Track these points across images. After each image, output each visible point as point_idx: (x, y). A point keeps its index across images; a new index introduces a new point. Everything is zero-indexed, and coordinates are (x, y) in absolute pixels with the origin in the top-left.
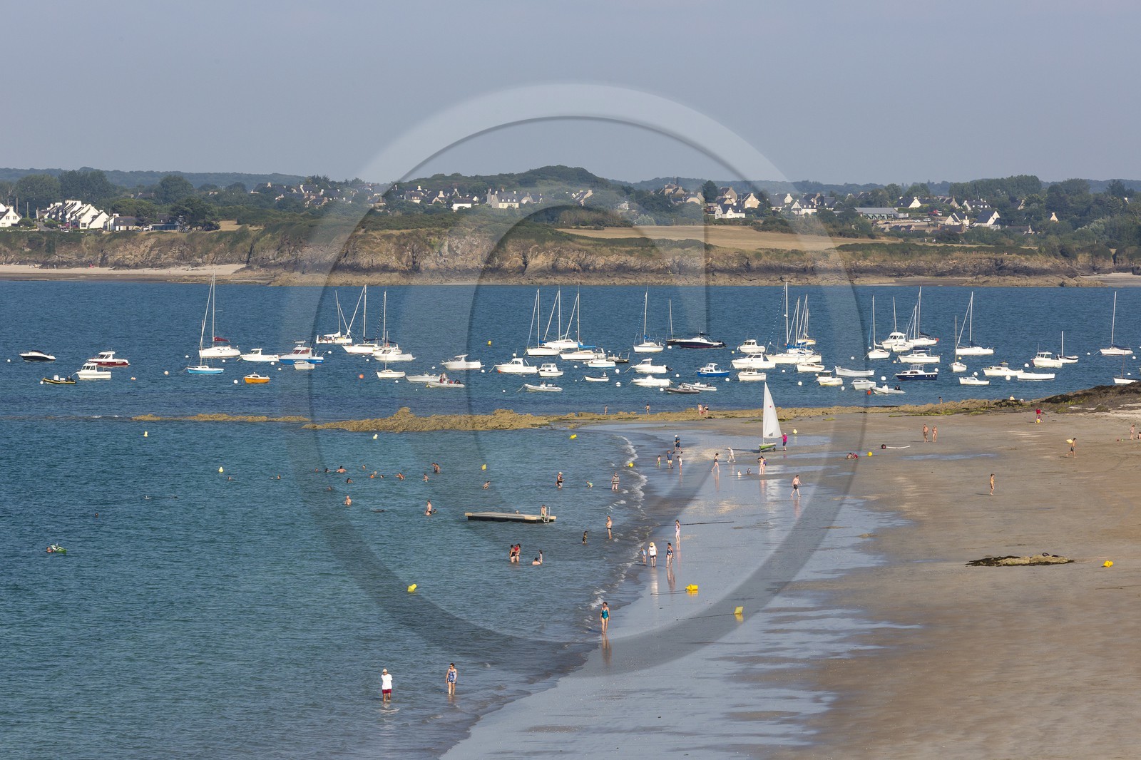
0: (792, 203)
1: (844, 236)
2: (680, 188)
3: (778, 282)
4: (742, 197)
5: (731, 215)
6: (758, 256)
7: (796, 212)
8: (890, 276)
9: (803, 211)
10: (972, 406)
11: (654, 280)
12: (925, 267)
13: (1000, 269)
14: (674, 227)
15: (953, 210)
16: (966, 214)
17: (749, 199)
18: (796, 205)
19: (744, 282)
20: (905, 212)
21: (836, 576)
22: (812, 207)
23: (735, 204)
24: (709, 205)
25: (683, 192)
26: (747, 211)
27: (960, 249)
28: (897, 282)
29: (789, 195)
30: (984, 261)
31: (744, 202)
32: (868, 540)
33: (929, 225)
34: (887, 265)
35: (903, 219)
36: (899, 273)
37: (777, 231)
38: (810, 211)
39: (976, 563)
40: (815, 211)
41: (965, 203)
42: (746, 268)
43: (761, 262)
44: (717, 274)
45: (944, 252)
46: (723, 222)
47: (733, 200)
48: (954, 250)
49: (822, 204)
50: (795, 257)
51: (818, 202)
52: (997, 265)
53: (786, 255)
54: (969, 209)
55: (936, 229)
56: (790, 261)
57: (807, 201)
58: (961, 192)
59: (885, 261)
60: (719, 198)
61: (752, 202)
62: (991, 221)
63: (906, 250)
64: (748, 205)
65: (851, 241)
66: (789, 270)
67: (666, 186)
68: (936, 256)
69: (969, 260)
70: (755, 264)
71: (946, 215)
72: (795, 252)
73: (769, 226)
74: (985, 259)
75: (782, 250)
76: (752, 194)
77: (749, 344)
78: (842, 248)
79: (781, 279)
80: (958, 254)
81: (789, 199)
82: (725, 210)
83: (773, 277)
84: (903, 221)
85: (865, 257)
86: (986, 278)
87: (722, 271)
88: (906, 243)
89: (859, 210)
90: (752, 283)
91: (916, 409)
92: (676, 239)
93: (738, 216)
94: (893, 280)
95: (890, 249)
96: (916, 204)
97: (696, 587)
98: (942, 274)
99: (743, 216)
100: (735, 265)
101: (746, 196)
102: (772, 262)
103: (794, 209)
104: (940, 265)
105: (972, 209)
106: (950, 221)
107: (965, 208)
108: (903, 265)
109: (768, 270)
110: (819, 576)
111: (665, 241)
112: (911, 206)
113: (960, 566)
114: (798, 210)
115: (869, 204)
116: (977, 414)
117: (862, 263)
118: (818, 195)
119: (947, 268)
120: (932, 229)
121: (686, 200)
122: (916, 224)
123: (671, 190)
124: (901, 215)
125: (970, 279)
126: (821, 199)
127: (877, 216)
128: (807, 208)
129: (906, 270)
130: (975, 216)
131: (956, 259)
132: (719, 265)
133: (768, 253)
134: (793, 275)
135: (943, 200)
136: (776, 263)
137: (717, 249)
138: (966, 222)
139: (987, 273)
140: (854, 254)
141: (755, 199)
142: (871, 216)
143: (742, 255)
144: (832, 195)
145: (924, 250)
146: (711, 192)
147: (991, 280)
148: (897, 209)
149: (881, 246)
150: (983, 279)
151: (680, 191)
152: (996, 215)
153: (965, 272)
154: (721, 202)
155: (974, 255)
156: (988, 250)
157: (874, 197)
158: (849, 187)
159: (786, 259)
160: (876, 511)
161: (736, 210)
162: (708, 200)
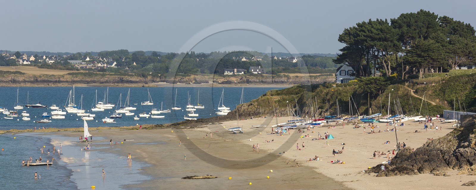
0: (46, 59)
1: (68, 70)
2: (8, 54)
3: (47, 85)
4: (29, 57)
5: (25, 63)
6: (40, 77)
7: (47, 62)
8: (85, 84)
9: (50, 62)
10: (147, 127)
11: (5, 85)
12: (97, 80)
13: (122, 81)
14: (10, 67)
15: (100, 61)
16: (105, 63)
17: (31, 58)
19: (36, 85)
20: (84, 62)
22: (53, 60)
23: (27, 59)
24: (18, 59)
26: (31, 62)
27: (108, 74)
29: (44, 56)
30: (116, 78)
32: (141, 171)
33: (93, 66)
34: (83, 80)
35: (84, 64)
36: (88, 82)
37: (46, 68)
38: (52, 62)
39: (185, 178)
41: (105, 59)
42: (36, 81)
43: (41, 79)
44: (27, 83)
45: (103, 75)
46: (23, 65)
48: (106, 75)
49: (56, 59)
50: (53, 77)
51: (54, 58)
53: (50, 76)
54: (106, 61)
55: (95, 67)
56: (51, 78)
57: (50, 58)
58: (104, 55)
59: (83, 78)
60: (21, 57)
62: (114, 65)
63: (90, 75)
65: (71, 72)
66: (51, 82)
67: (3, 53)
68: (100, 77)
69: (111, 78)
70: (39, 79)
71: (98, 63)
72: (53, 75)
73: (43, 66)
75: (48, 75)
76: (32, 56)
77: (54, 106)
78: (69, 74)
79: (48, 84)
80: (108, 76)
82: (23, 61)
83: (45, 84)
85: (76, 77)
86: (118, 84)
88: (90, 73)
89: (69, 61)
90: (38, 86)
91: (128, 128)
92: (12, 71)
93: (28, 63)
94: (86, 85)
95: (85, 74)
96: (88, 59)
97: (94, 187)
98: (102, 83)
100: (32, 80)
102: (45, 79)
104: (102, 80)
106: (100, 65)
107: (104, 61)
108: (89, 80)
109: (44, 81)
111: (8, 71)
112: (86, 60)
113: (180, 179)
115: (72, 59)
116: (150, 129)
117: (75, 79)
118: (55, 56)
119: (104, 81)
121: (10, 58)
122: (89, 66)
124: (83, 63)
125: (112, 84)
127: (75, 63)
128: (51, 60)
129: (90, 81)
130: (108, 63)
131: (107, 78)
132: (27, 80)
133: (43, 76)
135: (97, 58)
137: (26, 74)
138: (105, 65)
139: (118, 82)
140: (73, 76)
141: (33, 58)
142: (73, 63)
143: (35, 76)
144: (59, 56)
145: (96, 75)
146: (18, 55)
148: (81, 61)
149: (82, 73)
150: (116, 84)
152: (115, 63)
153: (110, 82)
155: (113, 76)
156: (118, 75)
157: (74, 57)
158: (66, 54)
160: (137, 161)
161: (27, 61)
162: (17, 58)
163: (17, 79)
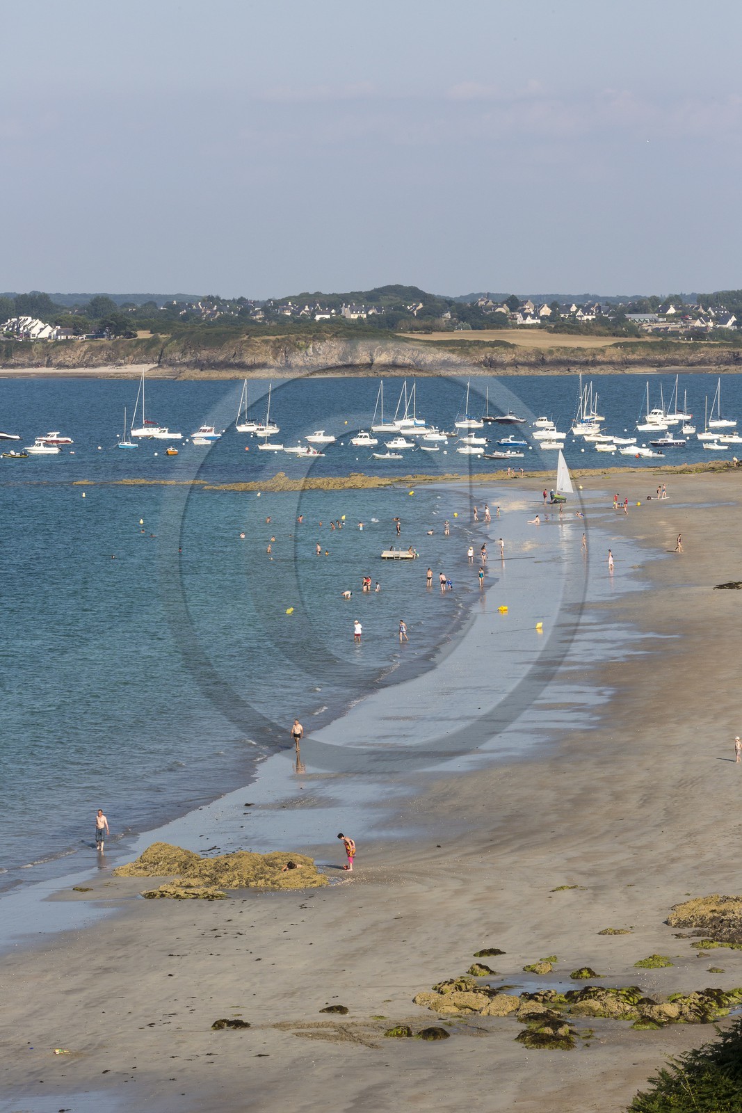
0: (577, 311)
1: (617, 336)
2: (490, 301)
3: (567, 372)
4: (538, 307)
5: (529, 321)
6: (551, 352)
7: (579, 318)
8: (653, 367)
9: (585, 318)
10: (717, 466)
11: (471, 372)
12: (679, 359)
13: (737, 360)
14: (486, 331)
15: (700, 315)
16: (711, 318)
17: (543, 309)
18: (580, 313)
19: (540, 373)
20: (663, 317)
21: (613, 598)
22: (592, 315)
23: (533, 313)
24: (513, 313)
25: (492, 304)
26: (542, 318)
27: (706, 345)
28: (658, 371)
29: (574, 305)
30: (724, 354)
31: (539, 311)
32: (638, 570)
33: (682, 327)
34: (650, 358)
35: (662, 322)
36: (660, 364)
37: (565, 333)
38: (590, 318)
39: (721, 587)
40: (594, 317)
41: (710, 309)
42: (541, 362)
43: (553, 357)
44: (519, 367)
45: (694, 348)
46: (523, 326)
47: (531, 310)
48: (701, 346)
49: (600, 312)
50: (580, 353)
51: (596, 310)
52: (734, 357)
53: (573, 352)
54: (713, 314)
55: (687, 329)
56: (576, 356)
57: (587, 310)
58: (707, 301)
59: (648, 355)
60: (520, 308)
61: (546, 311)
62: (730, 323)
63: (664, 346)
64: (542, 313)
65: (622, 340)
66: (575, 363)
67: (479, 300)
68: (688, 351)
69: (713, 353)
70: (548, 358)
71: (695, 319)
72: (579, 349)
73: (559, 329)
74: (725, 352)
75: (569, 348)
76: (545, 305)
77: (542, 420)
78: (616, 345)
79: (569, 370)
80: (705, 349)
81: (574, 308)
82: (525, 316)
83: (562, 368)
84: (662, 324)
85: (633, 353)
86: (726, 367)
87: (524, 364)
88: (664, 341)
89: (628, 316)
90: (545, 374)
91: (674, 469)
92: (487, 340)
93: (535, 321)
94: (655, 369)
95: (652, 346)
96: (672, 311)
97: (506, 608)
98: (692, 364)
99: (539, 321)
100: (533, 360)
101: (541, 306)
102: (562, 357)
103: (578, 316)
104: (691, 358)
105: (716, 314)
106: (698, 323)
107: (709, 313)
108: (662, 358)
109: (558, 363)
110: (601, 599)
111: (478, 341)
112: (668, 313)
113: (709, 589)
114: (581, 316)
115: (635, 310)
116: (721, 472)
117: (631, 357)
118: (597, 305)
119: (696, 359)
120: (684, 330)
121: (495, 310)
122: (672, 326)
123: (483, 303)
124: (661, 320)
125: (714, 368)
126: (599, 308)
127: (642, 320)
128: (588, 315)
129: (664, 362)
130: (717, 319)
131: (703, 352)
132: (521, 359)
133: (558, 350)
134: (578, 366)
135: (692, 307)
136: (565, 357)
137: (519, 348)
138: (711, 324)
139: (727, 363)
140: (625, 350)
141: (548, 309)
142: (637, 320)
143: (538, 352)
144: (607, 304)
145: (678, 346)
146: (514, 303)
147: (730, 368)
148: (657, 315)
149: (646, 343)
150: (724, 367)
151: (490, 303)
152: (734, 319)
153: (710, 363)
154: (522, 311)
155: (716, 350)
156: (728, 345)
157: (640, 306)
158: (620, 299)
159: (572, 354)
160: (644, 548)
161: (533, 317)
162: (512, 310)
163: (497, 358)
